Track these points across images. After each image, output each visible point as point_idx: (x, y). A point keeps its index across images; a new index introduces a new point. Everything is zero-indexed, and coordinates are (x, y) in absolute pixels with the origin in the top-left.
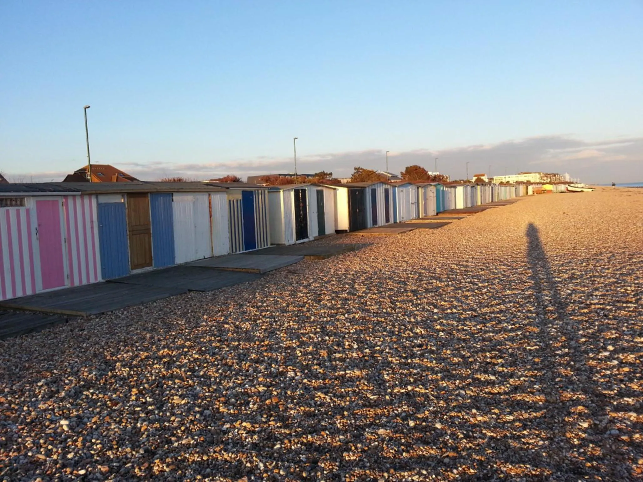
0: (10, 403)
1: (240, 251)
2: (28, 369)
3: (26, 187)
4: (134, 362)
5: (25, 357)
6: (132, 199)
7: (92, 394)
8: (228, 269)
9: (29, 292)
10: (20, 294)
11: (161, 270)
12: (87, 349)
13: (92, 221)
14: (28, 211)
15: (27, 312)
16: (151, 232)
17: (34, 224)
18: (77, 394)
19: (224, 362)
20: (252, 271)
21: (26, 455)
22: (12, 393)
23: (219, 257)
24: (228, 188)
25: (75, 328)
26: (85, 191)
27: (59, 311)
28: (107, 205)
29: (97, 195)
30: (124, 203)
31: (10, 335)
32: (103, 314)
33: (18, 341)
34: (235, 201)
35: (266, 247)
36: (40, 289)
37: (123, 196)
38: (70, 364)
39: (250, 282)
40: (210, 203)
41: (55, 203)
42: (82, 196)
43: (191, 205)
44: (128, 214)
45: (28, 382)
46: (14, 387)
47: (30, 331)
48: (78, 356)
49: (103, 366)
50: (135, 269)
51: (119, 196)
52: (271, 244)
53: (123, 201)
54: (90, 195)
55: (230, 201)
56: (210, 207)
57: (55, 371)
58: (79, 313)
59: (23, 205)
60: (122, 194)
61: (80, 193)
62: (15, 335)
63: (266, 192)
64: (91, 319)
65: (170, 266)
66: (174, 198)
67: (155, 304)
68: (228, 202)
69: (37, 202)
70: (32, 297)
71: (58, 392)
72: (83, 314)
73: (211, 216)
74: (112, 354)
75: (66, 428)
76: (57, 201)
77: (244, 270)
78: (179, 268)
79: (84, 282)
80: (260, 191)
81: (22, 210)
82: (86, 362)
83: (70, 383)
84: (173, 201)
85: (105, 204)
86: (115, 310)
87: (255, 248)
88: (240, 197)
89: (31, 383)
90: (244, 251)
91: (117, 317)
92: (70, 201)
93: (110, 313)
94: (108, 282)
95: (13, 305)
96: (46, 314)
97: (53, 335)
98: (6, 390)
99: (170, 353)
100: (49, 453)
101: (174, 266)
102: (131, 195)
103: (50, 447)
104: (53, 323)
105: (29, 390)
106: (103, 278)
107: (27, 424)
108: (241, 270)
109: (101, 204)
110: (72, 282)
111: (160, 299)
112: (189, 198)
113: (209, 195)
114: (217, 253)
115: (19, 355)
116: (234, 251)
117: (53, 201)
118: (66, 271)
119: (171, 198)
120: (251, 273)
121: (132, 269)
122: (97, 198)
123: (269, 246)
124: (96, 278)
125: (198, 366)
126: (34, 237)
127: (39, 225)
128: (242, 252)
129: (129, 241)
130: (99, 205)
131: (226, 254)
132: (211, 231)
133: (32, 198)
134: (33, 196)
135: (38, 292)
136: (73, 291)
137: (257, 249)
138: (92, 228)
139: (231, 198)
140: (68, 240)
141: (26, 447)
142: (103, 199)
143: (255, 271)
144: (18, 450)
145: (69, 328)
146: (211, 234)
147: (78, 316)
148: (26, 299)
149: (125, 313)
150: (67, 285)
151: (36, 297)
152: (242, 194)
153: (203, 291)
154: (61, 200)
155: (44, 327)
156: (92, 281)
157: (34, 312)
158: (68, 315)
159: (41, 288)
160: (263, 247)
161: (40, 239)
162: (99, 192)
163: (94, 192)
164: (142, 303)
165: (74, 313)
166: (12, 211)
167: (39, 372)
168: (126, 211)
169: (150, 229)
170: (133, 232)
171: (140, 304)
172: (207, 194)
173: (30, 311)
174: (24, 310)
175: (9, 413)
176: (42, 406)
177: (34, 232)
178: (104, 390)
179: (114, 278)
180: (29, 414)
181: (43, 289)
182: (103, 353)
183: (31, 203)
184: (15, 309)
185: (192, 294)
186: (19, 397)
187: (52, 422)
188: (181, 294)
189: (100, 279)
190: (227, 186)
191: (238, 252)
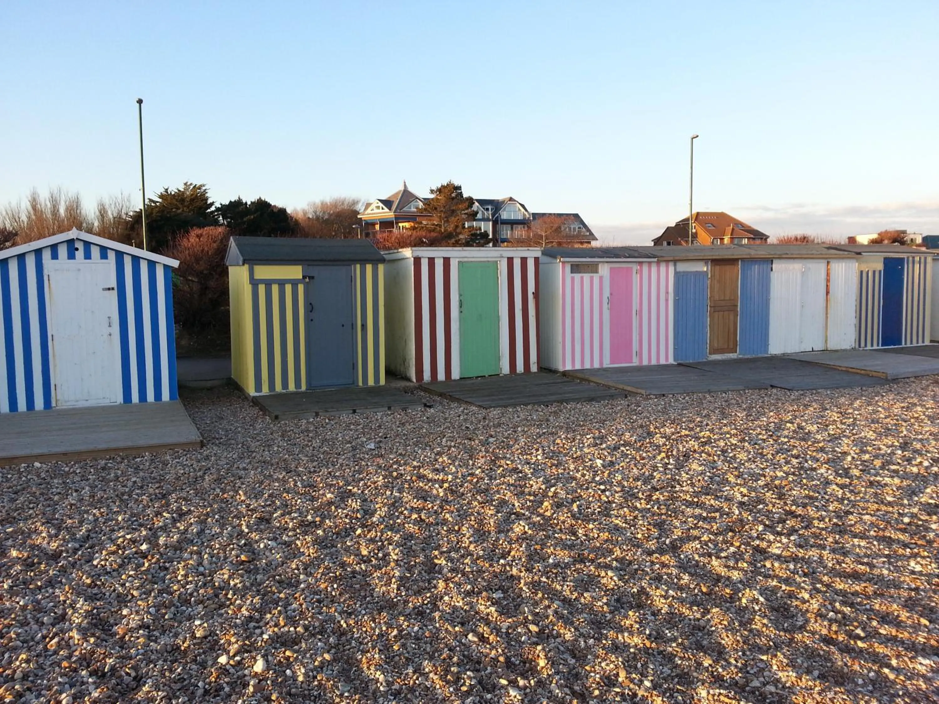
0: (564, 444)
1: (872, 345)
2: (582, 426)
3: (602, 252)
4: (673, 437)
5: (582, 418)
6: (718, 268)
7: (627, 450)
8: (840, 369)
9: (596, 365)
10: (587, 366)
11: (748, 359)
12: (636, 420)
13: (667, 293)
14: (601, 278)
15: (592, 384)
16: (739, 309)
17: (607, 293)
18: (616, 448)
19: (760, 451)
20: (874, 374)
21: (569, 473)
22: (566, 438)
23: (836, 351)
24: (859, 254)
25: (632, 404)
26: (662, 257)
27: (621, 386)
28: (686, 274)
29: (675, 261)
30: (706, 272)
31: (573, 400)
32: (664, 395)
33: (579, 406)
34: (870, 274)
35: (920, 344)
36: (607, 364)
37: (706, 264)
38: (616, 428)
39: (864, 388)
40: (828, 275)
41: (630, 270)
42: (658, 263)
43: (799, 276)
44: (711, 285)
45: (580, 434)
46: (569, 436)
47: (591, 400)
48: (626, 424)
49: (645, 435)
50: (714, 354)
51: (702, 263)
52: (932, 341)
53: (705, 269)
54: (667, 261)
55: (862, 272)
56: (828, 281)
57: (603, 431)
58: (639, 391)
59: (597, 272)
60: (705, 261)
61: (656, 260)
62: (578, 400)
63: (929, 259)
64: (651, 399)
65: (760, 355)
66: (774, 266)
67: (724, 395)
68: (858, 274)
69: (611, 269)
70: (599, 369)
71: (601, 444)
72: (643, 392)
73: (827, 293)
74: (656, 428)
75: (599, 465)
76: (631, 269)
77: (863, 372)
78: (774, 358)
79: (654, 362)
80: (917, 259)
81: (596, 277)
82: (632, 429)
83: (612, 440)
84: (772, 270)
85: (684, 272)
86: (677, 394)
87: (900, 343)
88: (880, 266)
89: (582, 436)
90: (880, 347)
91: (677, 400)
92: (645, 268)
93: (671, 396)
94: (679, 365)
95: (579, 375)
96: (609, 387)
97: (610, 406)
98: (563, 436)
99: (711, 436)
100: (583, 475)
101: (766, 355)
102: (716, 262)
103: (585, 472)
104: (612, 396)
105: (579, 440)
106: (675, 360)
107: (573, 458)
108: (859, 371)
109: (680, 272)
110: (641, 359)
111: (731, 391)
112: (796, 267)
113: (828, 263)
114: (832, 345)
115: (577, 416)
116: (863, 344)
117: (627, 268)
118: (635, 347)
119: (770, 266)
120: (872, 376)
121: (710, 354)
122: (675, 265)
123: (927, 343)
124: (667, 358)
125: (732, 450)
126: (605, 306)
127: (611, 294)
128: (875, 347)
129: (709, 319)
130: (676, 273)
131: (849, 348)
132: (827, 314)
133: (606, 264)
134: (607, 262)
135: (605, 366)
136: (640, 369)
137: (903, 345)
138: (667, 300)
139: (865, 268)
140: (640, 313)
141: (569, 469)
142: (683, 267)
143: (879, 374)
144: (564, 470)
145: (627, 403)
146: (827, 317)
147: (637, 393)
148: (593, 372)
149: (687, 398)
150: (635, 362)
151: (603, 371)
152: (885, 264)
153: (789, 390)
154: (635, 267)
155: (603, 398)
156: (663, 362)
157: (598, 384)
158: (629, 391)
159: (609, 362)
160: (915, 344)
161: (611, 309)
162: (677, 258)
163: (672, 258)
164: (709, 392)
165: (634, 390)
166: (587, 277)
167: (589, 429)
168: (709, 282)
169: (737, 306)
170: (716, 308)
171: (706, 392)
172: (826, 261)
173: (595, 382)
174: (589, 381)
175: (562, 450)
176: (586, 450)
177: (605, 301)
178: (638, 450)
179: (688, 362)
180: (576, 452)
181: (611, 364)
182: (649, 426)
183: (604, 270)
184: (582, 379)
185: (774, 391)
186: (571, 442)
187: (590, 460)
188: (759, 389)
189: (671, 361)
190: (859, 251)
191: (869, 347)
